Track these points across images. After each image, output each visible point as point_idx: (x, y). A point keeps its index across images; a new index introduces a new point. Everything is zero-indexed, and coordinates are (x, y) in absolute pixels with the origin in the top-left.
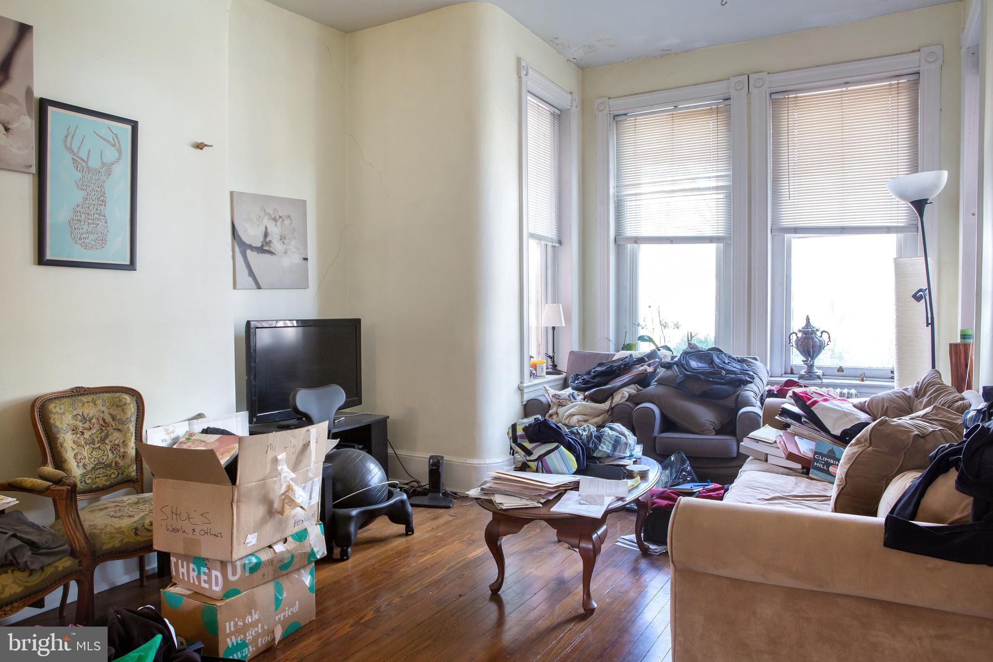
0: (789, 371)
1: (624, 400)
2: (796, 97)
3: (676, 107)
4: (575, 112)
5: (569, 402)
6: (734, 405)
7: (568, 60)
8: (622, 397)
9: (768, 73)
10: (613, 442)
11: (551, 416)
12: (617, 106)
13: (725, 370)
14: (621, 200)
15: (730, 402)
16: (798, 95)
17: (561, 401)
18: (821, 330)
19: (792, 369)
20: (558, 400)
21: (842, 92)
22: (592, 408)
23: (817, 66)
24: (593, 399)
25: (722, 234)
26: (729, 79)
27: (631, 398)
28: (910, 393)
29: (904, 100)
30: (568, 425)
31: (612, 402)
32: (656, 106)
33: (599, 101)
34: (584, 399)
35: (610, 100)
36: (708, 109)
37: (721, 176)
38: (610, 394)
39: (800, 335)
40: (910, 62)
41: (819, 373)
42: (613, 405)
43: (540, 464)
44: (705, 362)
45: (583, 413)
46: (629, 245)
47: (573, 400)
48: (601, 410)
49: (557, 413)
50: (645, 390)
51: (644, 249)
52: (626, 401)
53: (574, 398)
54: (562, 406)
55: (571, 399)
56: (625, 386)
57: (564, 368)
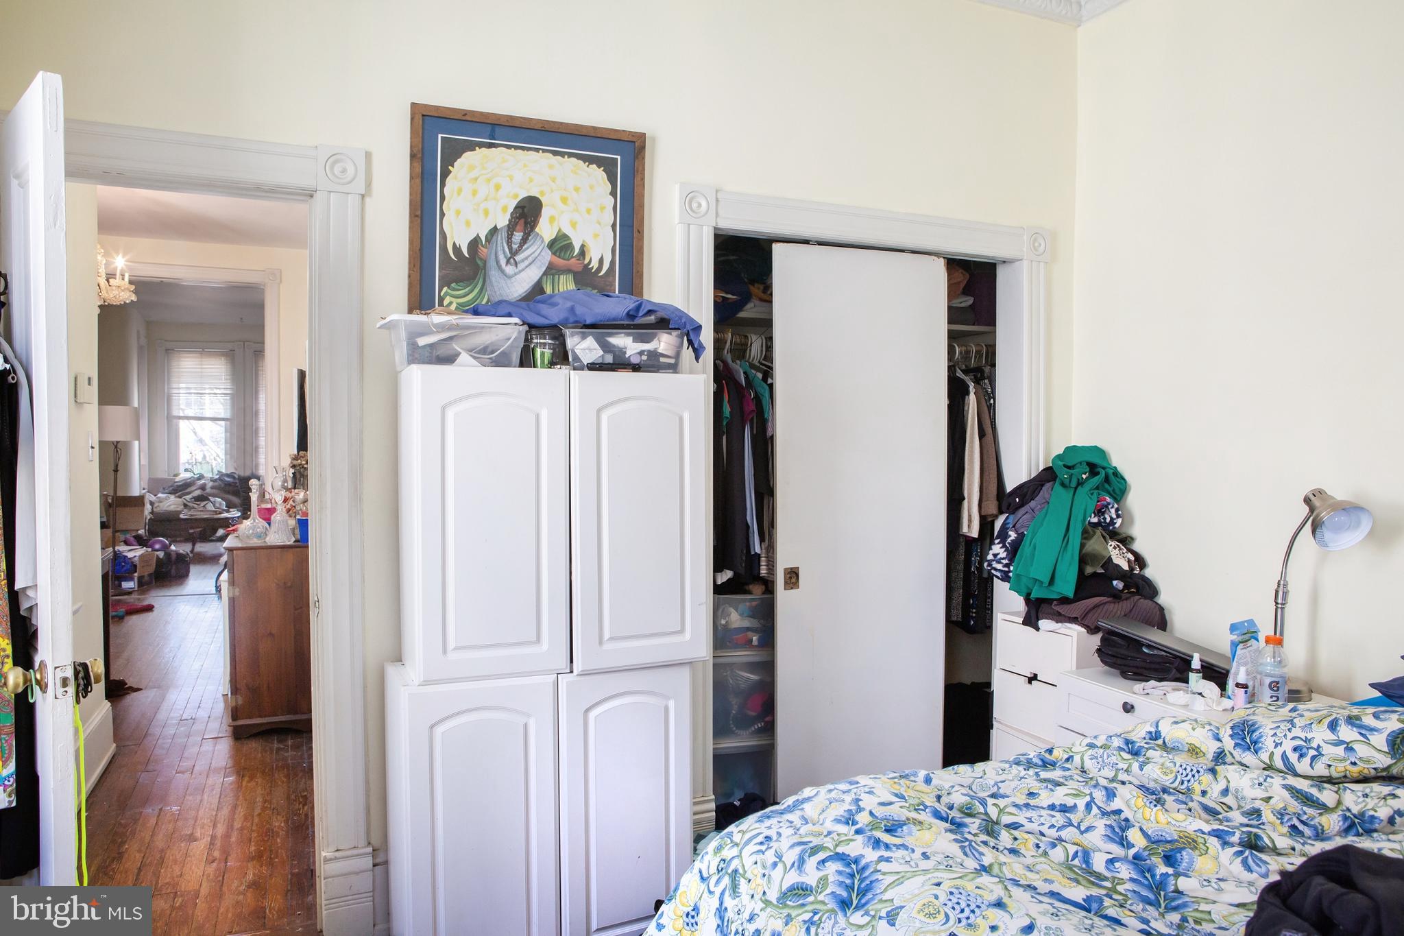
12: (169, 345)
25: (229, 417)
35: (165, 341)
46: (175, 420)
51: (181, 422)
54: (161, 502)
55: (166, 499)
56: (196, 490)
57: (146, 487)
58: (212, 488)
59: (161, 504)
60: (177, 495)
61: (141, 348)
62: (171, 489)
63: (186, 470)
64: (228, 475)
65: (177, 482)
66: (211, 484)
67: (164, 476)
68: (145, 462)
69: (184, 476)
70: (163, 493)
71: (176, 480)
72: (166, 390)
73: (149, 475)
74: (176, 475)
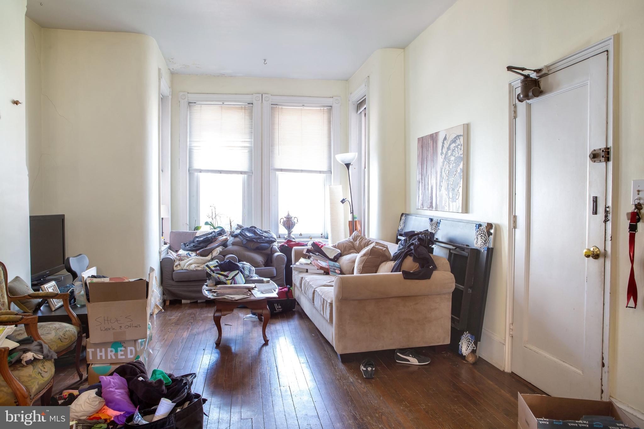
0: (278, 237)
1: (218, 254)
2: (282, 108)
3: (223, 103)
4: (170, 97)
5: (186, 258)
6: (270, 252)
7: (169, 69)
8: (217, 253)
9: (271, 95)
10: (248, 270)
11: (176, 266)
12: (192, 98)
13: (264, 236)
14: (191, 149)
15: (268, 251)
16: (283, 107)
17: (182, 257)
18: (294, 217)
19: (279, 236)
20: (180, 257)
21: (301, 109)
22: (202, 259)
23: (293, 96)
24: (202, 255)
25: (247, 170)
26: (253, 94)
27: (221, 253)
28: (352, 240)
29: (326, 116)
30: (188, 269)
31: (212, 256)
32: (214, 101)
33: (182, 93)
34: (196, 256)
35: (188, 94)
36: (240, 107)
37: (247, 141)
38: (211, 251)
39: (285, 219)
40: (329, 102)
41: (293, 236)
42: (213, 257)
43: (233, 281)
44: (252, 233)
45: (197, 262)
46: (196, 173)
47: (189, 256)
48: (207, 260)
49: (179, 265)
50: (226, 249)
51: (202, 176)
52: (219, 254)
53: (190, 255)
54: (182, 260)
55: (188, 256)
56: (217, 247)
57: (168, 241)
58: (233, 244)
59: (182, 263)
60: (198, 252)
61: (163, 99)
62: (192, 245)
63: (207, 223)
64: (249, 230)
65: (197, 237)
66: (231, 240)
67: (186, 229)
68: (166, 214)
69: (205, 229)
70: (184, 250)
71: (197, 235)
72: (188, 143)
73: (172, 228)
74: (197, 228)
